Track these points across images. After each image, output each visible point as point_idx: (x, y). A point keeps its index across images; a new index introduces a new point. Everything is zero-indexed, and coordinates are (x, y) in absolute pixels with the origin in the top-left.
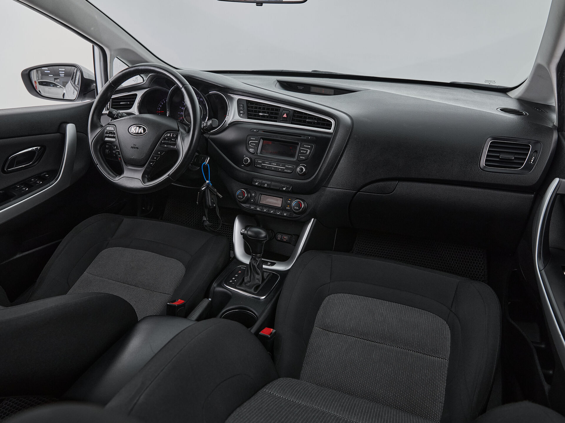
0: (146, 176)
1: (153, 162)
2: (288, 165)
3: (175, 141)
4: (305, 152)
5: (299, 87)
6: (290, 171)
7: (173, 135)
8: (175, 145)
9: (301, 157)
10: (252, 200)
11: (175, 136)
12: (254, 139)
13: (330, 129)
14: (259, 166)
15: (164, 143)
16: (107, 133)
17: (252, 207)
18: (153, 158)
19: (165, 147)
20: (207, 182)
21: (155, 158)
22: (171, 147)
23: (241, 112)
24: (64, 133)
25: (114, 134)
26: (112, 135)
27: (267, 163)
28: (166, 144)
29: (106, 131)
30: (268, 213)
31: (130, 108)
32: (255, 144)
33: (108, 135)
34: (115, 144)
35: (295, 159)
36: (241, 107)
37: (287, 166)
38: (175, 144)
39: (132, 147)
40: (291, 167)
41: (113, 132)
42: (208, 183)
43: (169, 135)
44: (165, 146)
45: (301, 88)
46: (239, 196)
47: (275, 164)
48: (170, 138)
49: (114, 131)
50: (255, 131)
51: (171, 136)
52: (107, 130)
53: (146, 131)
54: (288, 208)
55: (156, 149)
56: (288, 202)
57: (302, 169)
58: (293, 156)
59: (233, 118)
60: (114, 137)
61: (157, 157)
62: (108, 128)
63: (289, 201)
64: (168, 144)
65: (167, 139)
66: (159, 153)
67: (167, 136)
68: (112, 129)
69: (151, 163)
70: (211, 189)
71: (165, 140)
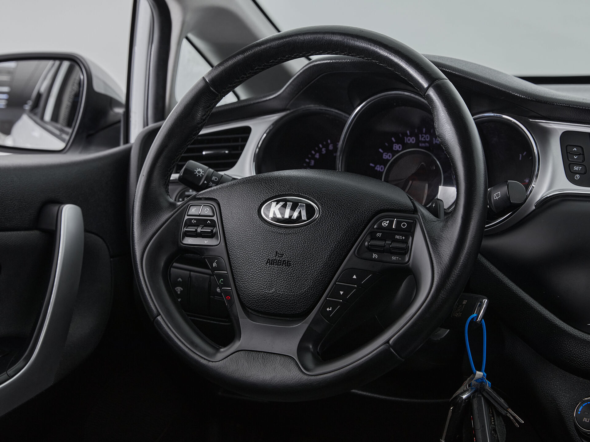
0: (311, 347)
1: (333, 304)
3: (405, 242)
7: (398, 223)
8: (406, 253)
11: (404, 225)
15: (371, 249)
16: (189, 223)
18: (334, 293)
19: (375, 260)
20: (479, 374)
21: (342, 293)
22: (394, 258)
23: (576, 168)
24: (54, 229)
25: (213, 224)
26: (208, 230)
28: (376, 252)
29: (186, 217)
31: (231, 165)
33: (192, 229)
34: (212, 253)
36: (576, 155)
38: (405, 250)
39: (270, 262)
41: (210, 220)
42: (481, 380)
43: (385, 224)
44: (375, 256)
46: (585, 420)
48: (388, 233)
49: (215, 218)
51: (394, 227)
52: (188, 215)
53: (316, 215)
55: (345, 266)
59: (550, 186)
60: (211, 235)
61: (347, 290)
62: (193, 211)
64: (383, 252)
65: (379, 235)
66: (355, 277)
67: (380, 228)
68: (207, 211)
69: (328, 309)
70: (490, 399)
71: (374, 238)
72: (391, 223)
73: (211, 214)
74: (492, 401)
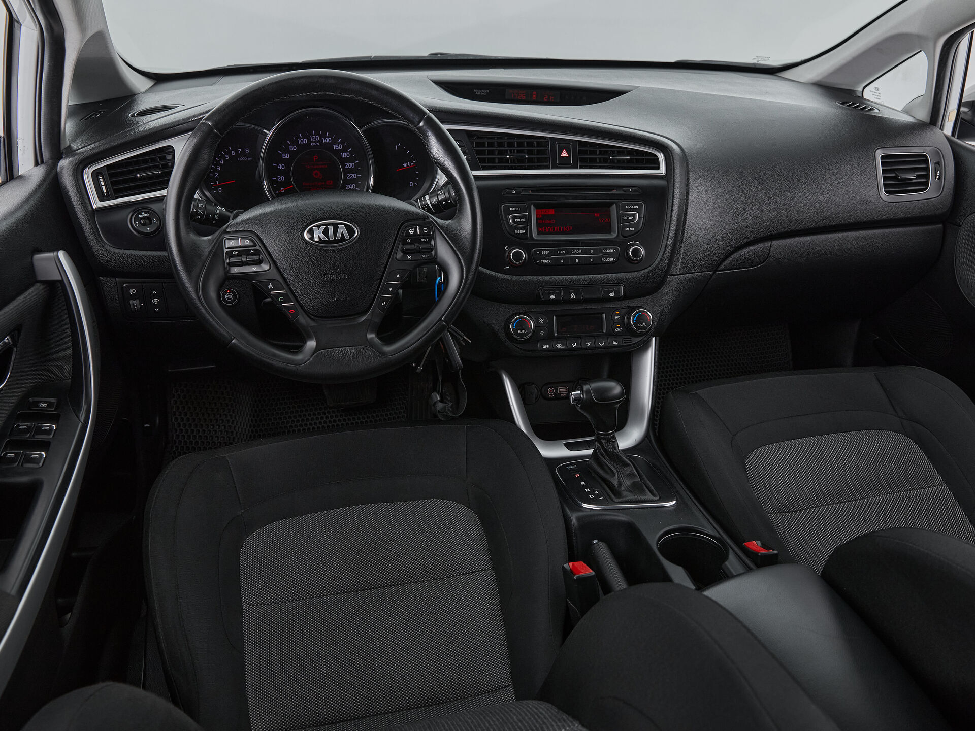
1: (386, 300)
2: (607, 249)
3: (429, 242)
4: (631, 218)
5: (478, 92)
6: (612, 259)
7: (421, 229)
8: (432, 251)
9: (626, 229)
10: (542, 333)
11: (426, 230)
12: (519, 209)
13: (658, 168)
14: (546, 261)
15: (405, 252)
16: (230, 255)
17: (544, 347)
18: (386, 291)
19: (410, 260)
21: (391, 289)
22: (423, 256)
25: (257, 252)
26: (256, 258)
27: (561, 252)
28: (409, 254)
29: (226, 250)
30: (582, 349)
32: (524, 220)
33: (238, 259)
34: (263, 278)
35: (614, 235)
37: (605, 251)
38: (431, 249)
40: (612, 250)
41: (253, 250)
43: (412, 231)
44: (409, 257)
45: (483, 93)
46: (519, 331)
47: (580, 252)
48: (416, 238)
49: (258, 247)
50: (514, 192)
51: (419, 233)
52: (226, 248)
53: (357, 232)
54: (618, 330)
55: (389, 269)
56: (616, 317)
57: (636, 252)
58: (607, 229)
60: (259, 262)
61: (394, 287)
62: (230, 244)
63: (617, 315)
64: (414, 253)
65: (409, 240)
66: (398, 276)
67: (409, 235)
68: (247, 242)
69: (383, 304)
70: (453, 332)
71: (405, 243)
72: (416, 230)
73: (252, 244)
74: (455, 334)
